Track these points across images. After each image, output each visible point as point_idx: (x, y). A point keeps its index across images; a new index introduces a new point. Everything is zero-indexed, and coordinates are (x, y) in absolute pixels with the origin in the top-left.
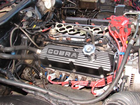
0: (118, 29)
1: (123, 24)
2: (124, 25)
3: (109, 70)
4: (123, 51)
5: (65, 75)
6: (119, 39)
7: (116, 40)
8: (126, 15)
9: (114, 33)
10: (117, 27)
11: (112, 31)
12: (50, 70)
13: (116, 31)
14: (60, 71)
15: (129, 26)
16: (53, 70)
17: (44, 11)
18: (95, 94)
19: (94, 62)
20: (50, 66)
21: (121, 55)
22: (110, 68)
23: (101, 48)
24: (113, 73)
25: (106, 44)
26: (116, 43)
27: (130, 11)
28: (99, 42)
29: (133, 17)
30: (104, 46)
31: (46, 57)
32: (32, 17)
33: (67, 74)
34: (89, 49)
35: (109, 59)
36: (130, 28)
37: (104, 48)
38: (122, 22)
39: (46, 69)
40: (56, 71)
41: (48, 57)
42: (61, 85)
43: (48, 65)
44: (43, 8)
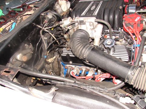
0: (132, 24)
1: (136, 20)
2: (138, 21)
3: (127, 60)
4: (138, 43)
5: (85, 70)
6: (134, 34)
7: (131, 34)
8: (138, 12)
9: (129, 28)
10: (131, 23)
11: (126, 27)
12: (70, 66)
13: (130, 27)
14: (80, 67)
15: (141, 21)
16: (73, 66)
17: (61, 13)
18: (116, 83)
19: (113, 54)
20: (71, 62)
21: (136, 47)
22: (128, 58)
23: (117, 43)
24: (131, 62)
25: (122, 39)
26: (132, 37)
27: (141, 10)
28: (116, 37)
29: (144, 15)
30: (121, 40)
31: (68, 54)
32: (52, 19)
33: (87, 69)
34: (109, 42)
35: (126, 51)
36: (143, 24)
37: (120, 42)
38: (135, 19)
39: (66, 66)
40: (75, 68)
41: (69, 54)
42: (85, 79)
43: (69, 62)
44: (59, 11)
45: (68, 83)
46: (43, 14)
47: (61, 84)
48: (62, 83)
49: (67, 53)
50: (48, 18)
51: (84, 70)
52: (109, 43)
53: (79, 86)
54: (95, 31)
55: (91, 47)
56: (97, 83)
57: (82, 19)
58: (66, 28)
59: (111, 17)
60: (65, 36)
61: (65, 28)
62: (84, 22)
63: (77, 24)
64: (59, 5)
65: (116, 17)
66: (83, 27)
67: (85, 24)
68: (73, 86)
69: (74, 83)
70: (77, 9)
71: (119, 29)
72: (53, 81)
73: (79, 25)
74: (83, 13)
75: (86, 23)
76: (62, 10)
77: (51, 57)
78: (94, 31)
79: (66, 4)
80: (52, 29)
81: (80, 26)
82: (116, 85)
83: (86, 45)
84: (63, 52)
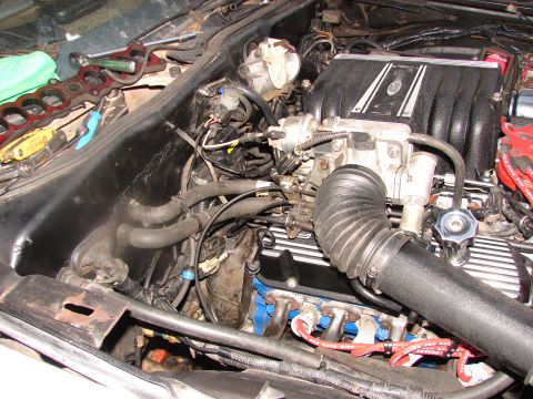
5: (343, 317)
9: (525, 176)
10: (532, 158)
11: (515, 170)
12: (285, 297)
13: (531, 171)
14: (325, 303)
16: (299, 298)
17: (263, 93)
18: (468, 379)
20: (292, 283)
22: (517, 288)
24: (530, 304)
25: (496, 212)
28: (472, 205)
30: (491, 217)
31: (287, 251)
32: (235, 111)
33: (350, 312)
34: (458, 224)
35: (512, 261)
37: (488, 223)
39: (270, 296)
40: (305, 304)
41: (291, 250)
42: (349, 352)
43: (284, 280)
44: (259, 85)
45: (296, 369)
46: (203, 91)
47: (268, 369)
48: (273, 364)
49: (283, 249)
50: (222, 107)
51: (339, 315)
52: (457, 228)
53: (346, 386)
54: (410, 179)
55: (398, 237)
56: (398, 372)
57: (359, 126)
58: (297, 153)
59: (458, 127)
60: (283, 183)
61: (293, 153)
62: (373, 139)
63: (339, 142)
64: (261, 63)
65: (478, 130)
66: (364, 158)
67: (373, 147)
68: (315, 381)
69: (318, 369)
70: (331, 83)
71: (482, 174)
72: (234, 355)
73: (350, 150)
74: (361, 105)
75: (378, 144)
76: (269, 80)
77: (214, 255)
78: (405, 176)
79: (283, 59)
80: (229, 151)
81: (354, 155)
82: (465, 384)
83: (380, 228)
84: (277, 241)
